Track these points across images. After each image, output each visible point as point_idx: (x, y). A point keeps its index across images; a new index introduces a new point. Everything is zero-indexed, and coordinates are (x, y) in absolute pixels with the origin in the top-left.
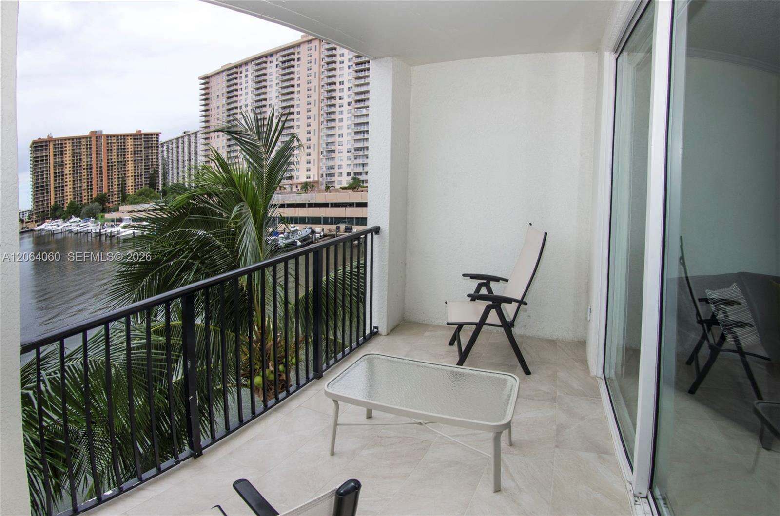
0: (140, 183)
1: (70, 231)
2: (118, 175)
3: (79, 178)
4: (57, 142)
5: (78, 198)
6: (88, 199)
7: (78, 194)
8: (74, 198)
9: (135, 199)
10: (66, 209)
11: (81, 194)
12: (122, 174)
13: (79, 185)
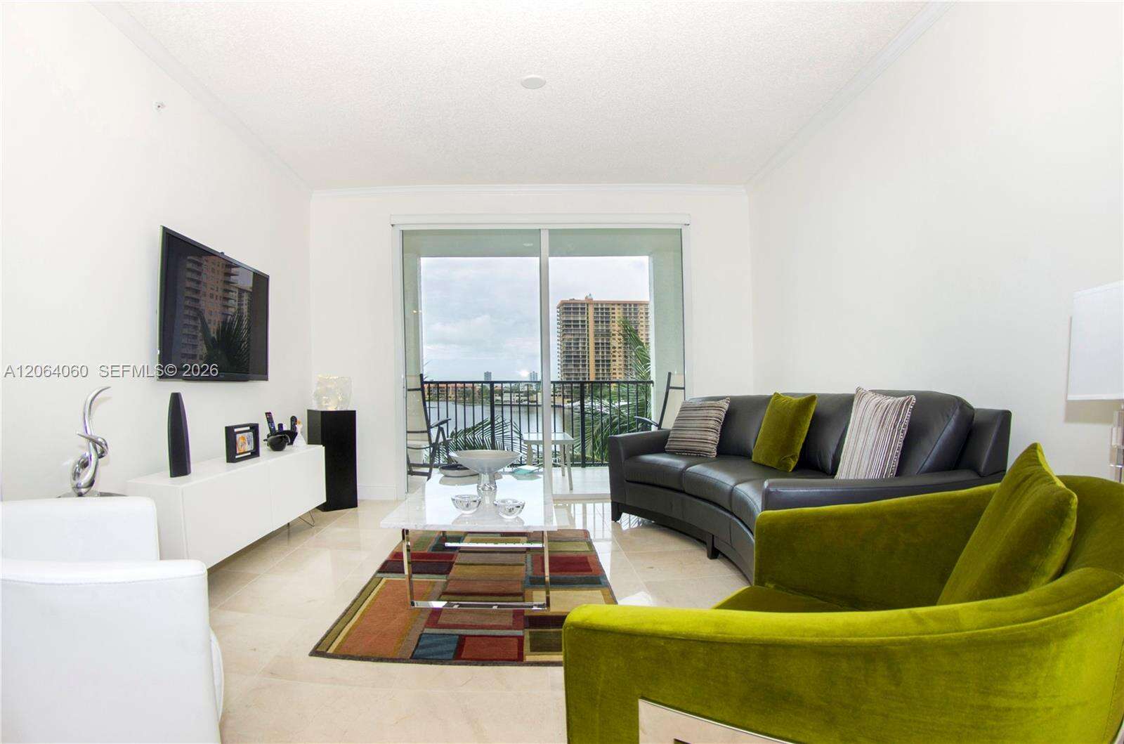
4: (600, 306)
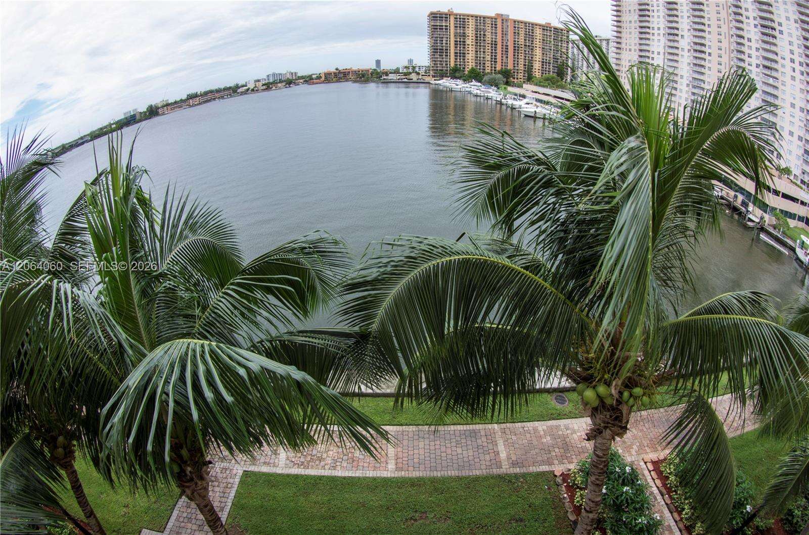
0: (547, 69)
1: (470, 93)
2: (525, 57)
3: (482, 50)
4: (458, 17)
5: (480, 66)
6: (492, 70)
7: (480, 63)
8: (476, 66)
9: (540, 82)
10: (466, 73)
11: (484, 64)
12: (529, 57)
13: (482, 56)
